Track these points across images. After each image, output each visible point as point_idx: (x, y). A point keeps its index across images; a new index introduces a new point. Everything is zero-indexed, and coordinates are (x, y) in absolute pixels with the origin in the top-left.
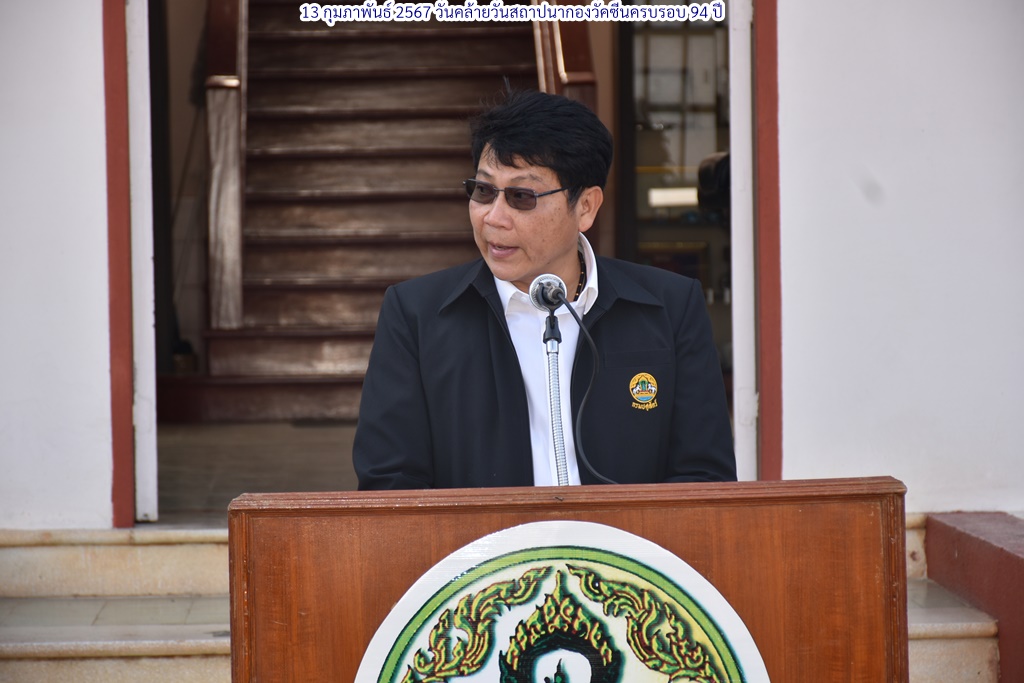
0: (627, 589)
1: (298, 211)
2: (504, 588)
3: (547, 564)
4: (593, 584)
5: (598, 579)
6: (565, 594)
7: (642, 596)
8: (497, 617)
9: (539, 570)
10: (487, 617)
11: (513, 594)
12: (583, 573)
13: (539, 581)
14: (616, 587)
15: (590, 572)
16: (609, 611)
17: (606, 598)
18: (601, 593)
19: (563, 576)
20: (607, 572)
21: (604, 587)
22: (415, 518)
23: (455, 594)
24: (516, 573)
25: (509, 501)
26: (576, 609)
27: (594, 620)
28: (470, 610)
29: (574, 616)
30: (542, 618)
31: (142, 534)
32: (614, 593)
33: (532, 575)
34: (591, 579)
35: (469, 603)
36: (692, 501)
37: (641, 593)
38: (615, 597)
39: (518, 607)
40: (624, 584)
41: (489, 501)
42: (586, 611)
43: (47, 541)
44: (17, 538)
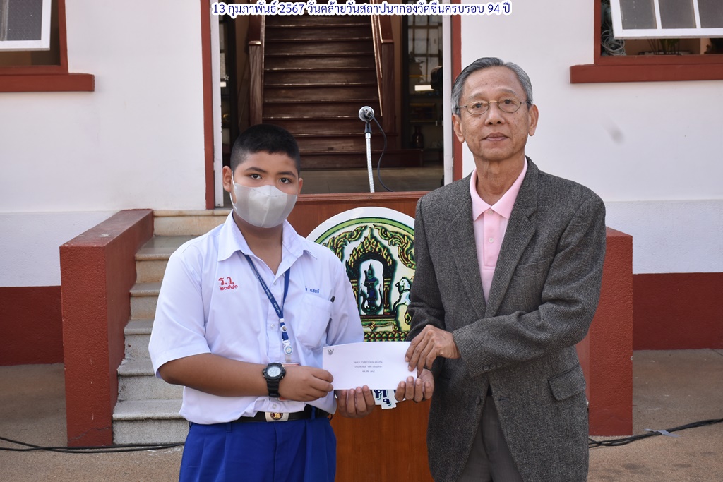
0: (398, 235)
1: (283, 92)
2: (348, 234)
3: (365, 224)
4: (384, 232)
5: (386, 230)
6: (373, 236)
7: (404, 238)
8: (345, 246)
9: (362, 227)
10: (341, 246)
11: (351, 237)
12: (380, 228)
13: (362, 231)
14: (393, 234)
15: (383, 228)
16: (390, 244)
17: (389, 239)
18: (387, 236)
19: (372, 229)
20: (390, 228)
21: (388, 234)
22: (311, 206)
23: (328, 237)
24: (353, 228)
25: (349, 199)
26: (377, 243)
27: (384, 247)
28: (334, 244)
29: (376, 246)
30: (363, 247)
31: (217, 212)
32: (393, 236)
33: (359, 229)
34: (383, 231)
35: (333, 240)
37: (404, 236)
38: (393, 238)
39: (354, 242)
40: (397, 233)
41: (341, 199)
42: (381, 244)
43: (181, 215)
44: (170, 214)
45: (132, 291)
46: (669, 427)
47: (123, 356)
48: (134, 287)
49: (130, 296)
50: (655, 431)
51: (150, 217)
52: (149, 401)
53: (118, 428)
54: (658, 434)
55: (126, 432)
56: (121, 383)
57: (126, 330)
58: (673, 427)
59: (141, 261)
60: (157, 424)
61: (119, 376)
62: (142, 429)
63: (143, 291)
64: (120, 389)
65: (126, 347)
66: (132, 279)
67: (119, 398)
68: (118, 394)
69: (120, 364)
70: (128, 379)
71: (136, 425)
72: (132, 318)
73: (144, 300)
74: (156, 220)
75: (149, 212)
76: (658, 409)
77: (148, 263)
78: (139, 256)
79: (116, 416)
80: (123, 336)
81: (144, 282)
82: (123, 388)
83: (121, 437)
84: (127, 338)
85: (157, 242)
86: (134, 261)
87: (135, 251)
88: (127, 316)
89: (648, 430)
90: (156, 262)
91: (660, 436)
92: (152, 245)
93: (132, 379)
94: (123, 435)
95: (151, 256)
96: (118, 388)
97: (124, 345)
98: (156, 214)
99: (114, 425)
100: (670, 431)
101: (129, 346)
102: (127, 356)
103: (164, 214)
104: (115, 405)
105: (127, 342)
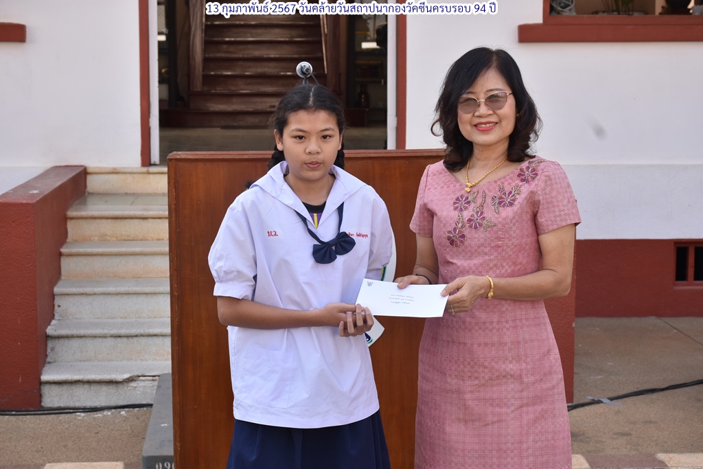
1: (225, 46)
31: (152, 169)
36: (362, 158)
43: (115, 172)
44: (103, 171)
45: (63, 250)
46: (611, 395)
47: (53, 317)
48: (65, 246)
49: (61, 254)
50: (596, 399)
51: (83, 174)
52: (79, 363)
53: (46, 390)
54: (599, 402)
55: (54, 395)
56: (50, 344)
57: (57, 290)
58: (615, 395)
59: (72, 218)
60: (86, 386)
61: (48, 337)
62: (71, 391)
63: (74, 250)
64: (49, 350)
65: (56, 308)
66: (62, 237)
67: (48, 359)
68: (47, 355)
69: (49, 324)
70: (57, 341)
71: (65, 387)
72: (63, 278)
73: (75, 259)
74: (89, 178)
75: (81, 169)
76: (600, 377)
77: (81, 222)
78: (71, 213)
79: (44, 377)
80: (53, 296)
81: (76, 241)
82: (52, 349)
83: (49, 400)
84: (57, 299)
85: (90, 200)
86: (65, 219)
87: (66, 209)
88: (57, 275)
89: (590, 398)
90: (88, 220)
91: (601, 404)
92: (84, 203)
93: (61, 341)
94: (51, 398)
95: (83, 213)
96: (46, 350)
97: (54, 306)
98: (89, 170)
99: (42, 387)
100: (611, 399)
101: (59, 306)
102: (57, 316)
103: (97, 171)
104: (44, 366)
105: (57, 302)
